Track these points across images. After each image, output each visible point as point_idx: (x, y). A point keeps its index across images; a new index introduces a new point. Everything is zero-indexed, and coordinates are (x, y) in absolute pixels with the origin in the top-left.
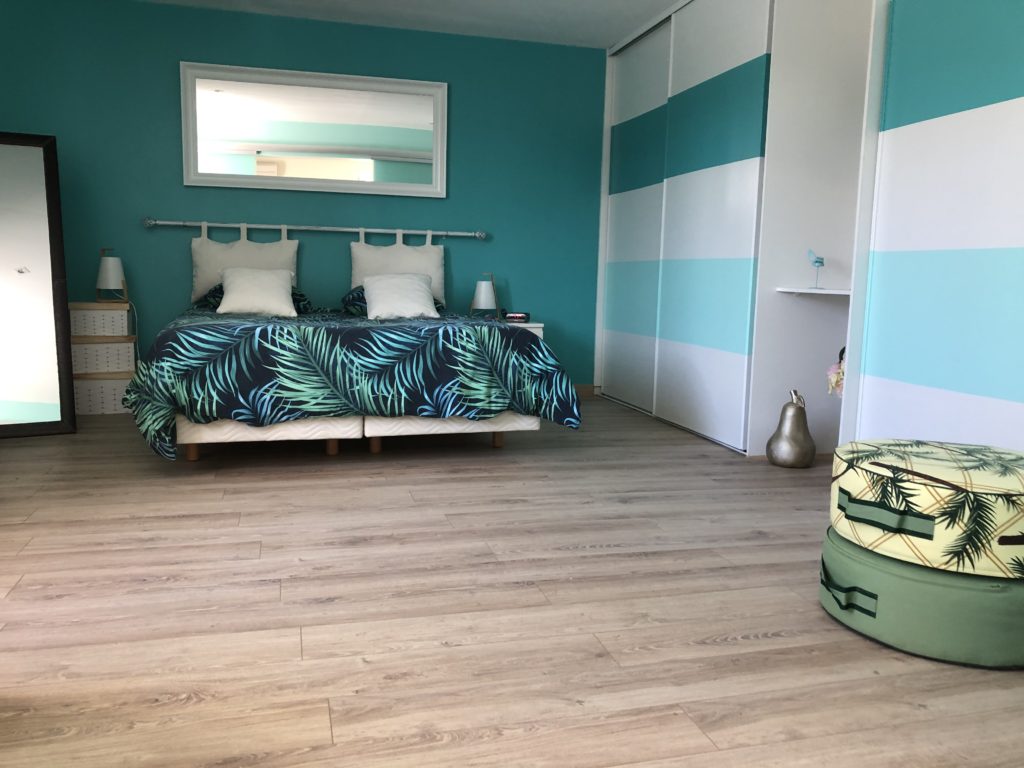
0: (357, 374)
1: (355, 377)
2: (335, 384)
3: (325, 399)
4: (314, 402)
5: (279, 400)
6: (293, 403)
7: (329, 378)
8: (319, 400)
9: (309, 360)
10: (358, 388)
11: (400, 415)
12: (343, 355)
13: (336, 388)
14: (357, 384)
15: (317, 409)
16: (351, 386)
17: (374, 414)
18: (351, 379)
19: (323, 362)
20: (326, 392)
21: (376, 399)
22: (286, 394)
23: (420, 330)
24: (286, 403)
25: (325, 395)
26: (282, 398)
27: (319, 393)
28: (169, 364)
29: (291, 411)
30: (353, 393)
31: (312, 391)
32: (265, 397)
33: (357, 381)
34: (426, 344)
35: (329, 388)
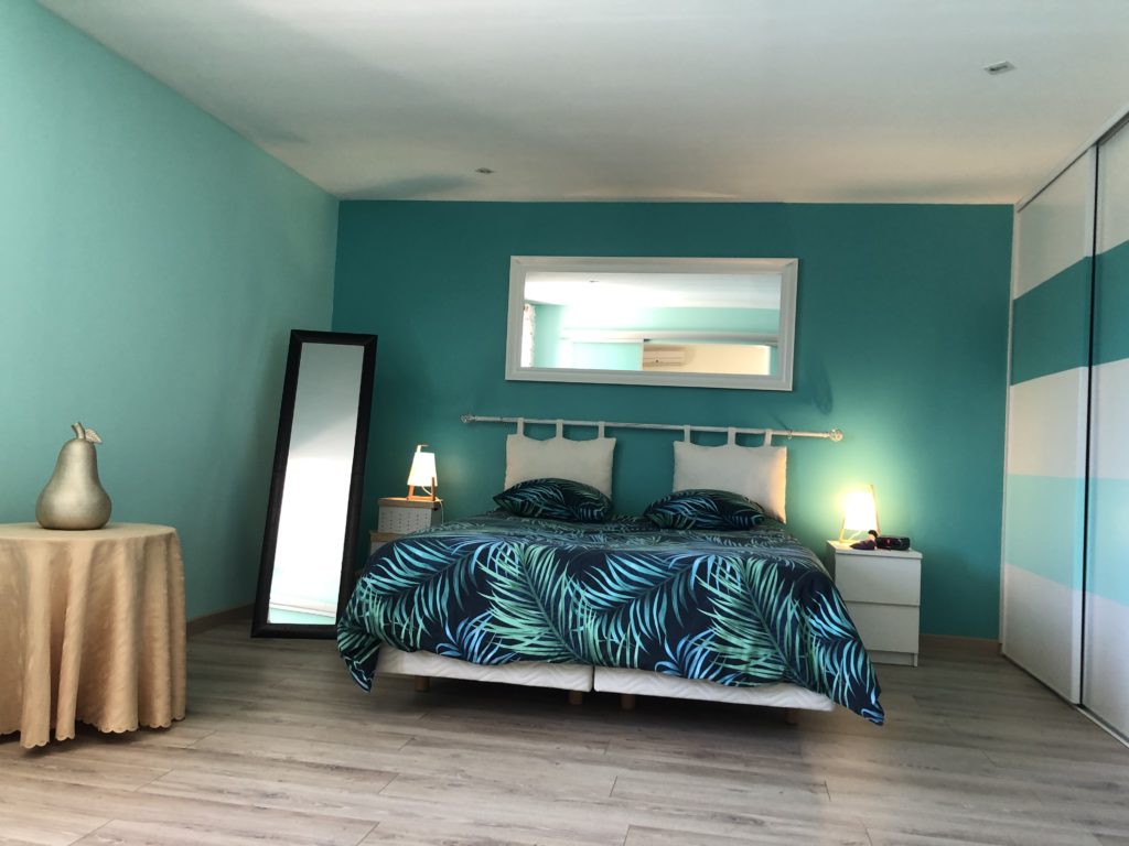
0: (582, 611)
1: (579, 614)
2: (555, 623)
3: (541, 639)
4: (529, 642)
5: (489, 635)
6: (505, 642)
7: (549, 614)
8: (534, 641)
9: (530, 591)
10: (582, 628)
11: (632, 666)
12: (568, 587)
13: (556, 626)
14: (582, 624)
15: (531, 651)
16: (574, 626)
17: (600, 664)
18: (575, 616)
19: (545, 593)
20: (544, 631)
21: (603, 645)
22: (498, 630)
23: (671, 560)
24: (497, 640)
25: (542, 635)
26: (493, 634)
27: (535, 631)
28: (374, 582)
29: (501, 652)
30: (575, 634)
31: (527, 629)
32: (473, 631)
33: (582, 619)
34: (674, 579)
35: (548, 626)
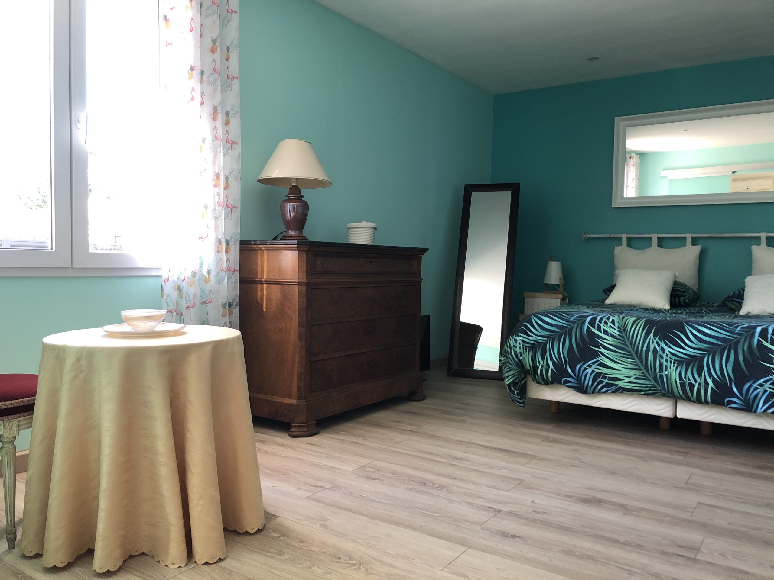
0: (666, 361)
1: (665, 363)
2: (646, 368)
3: (636, 378)
4: (627, 380)
5: (598, 374)
6: (610, 379)
7: (642, 362)
8: (631, 379)
9: (627, 346)
10: (666, 373)
11: (707, 403)
12: (655, 344)
13: (647, 370)
14: (666, 370)
15: (629, 386)
16: (661, 370)
17: (681, 398)
18: (661, 364)
19: (638, 347)
20: (638, 373)
21: (683, 385)
22: (604, 370)
23: (737, 327)
24: (604, 378)
25: (637, 376)
26: (602, 373)
27: (632, 373)
28: (521, 338)
29: (607, 385)
30: (661, 376)
31: (627, 371)
32: (587, 371)
33: (666, 367)
34: (740, 339)
35: (641, 370)
